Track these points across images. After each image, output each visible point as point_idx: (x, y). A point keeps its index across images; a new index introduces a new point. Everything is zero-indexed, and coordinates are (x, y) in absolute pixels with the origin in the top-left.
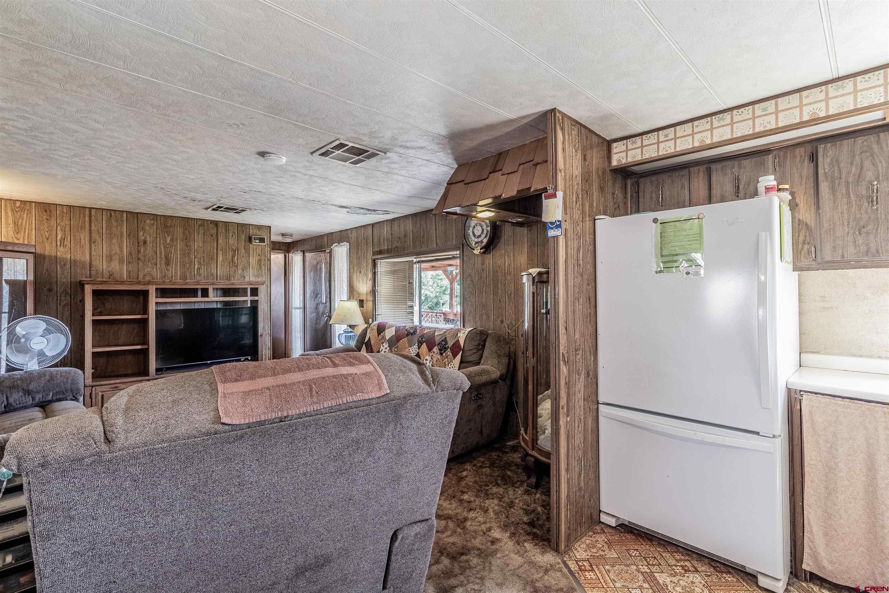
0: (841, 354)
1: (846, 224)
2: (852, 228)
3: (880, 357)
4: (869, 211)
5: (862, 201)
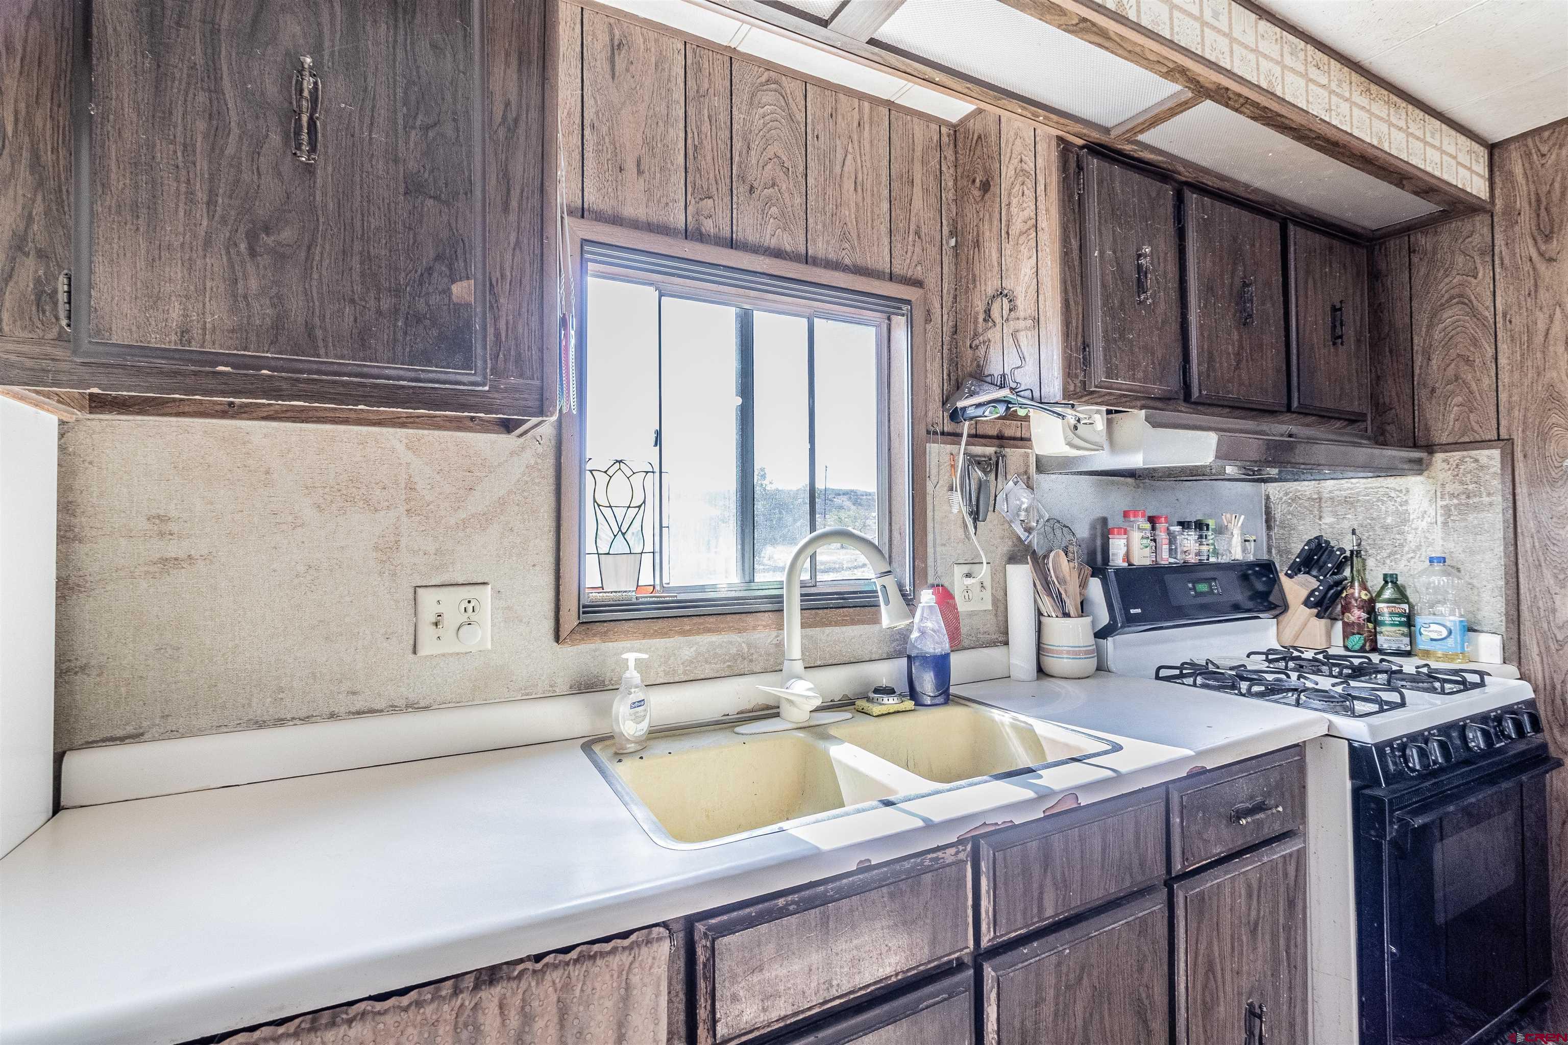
0: (219, 728)
1: (201, 195)
2: (224, 221)
3: (333, 716)
4: (287, 167)
5: (261, 121)
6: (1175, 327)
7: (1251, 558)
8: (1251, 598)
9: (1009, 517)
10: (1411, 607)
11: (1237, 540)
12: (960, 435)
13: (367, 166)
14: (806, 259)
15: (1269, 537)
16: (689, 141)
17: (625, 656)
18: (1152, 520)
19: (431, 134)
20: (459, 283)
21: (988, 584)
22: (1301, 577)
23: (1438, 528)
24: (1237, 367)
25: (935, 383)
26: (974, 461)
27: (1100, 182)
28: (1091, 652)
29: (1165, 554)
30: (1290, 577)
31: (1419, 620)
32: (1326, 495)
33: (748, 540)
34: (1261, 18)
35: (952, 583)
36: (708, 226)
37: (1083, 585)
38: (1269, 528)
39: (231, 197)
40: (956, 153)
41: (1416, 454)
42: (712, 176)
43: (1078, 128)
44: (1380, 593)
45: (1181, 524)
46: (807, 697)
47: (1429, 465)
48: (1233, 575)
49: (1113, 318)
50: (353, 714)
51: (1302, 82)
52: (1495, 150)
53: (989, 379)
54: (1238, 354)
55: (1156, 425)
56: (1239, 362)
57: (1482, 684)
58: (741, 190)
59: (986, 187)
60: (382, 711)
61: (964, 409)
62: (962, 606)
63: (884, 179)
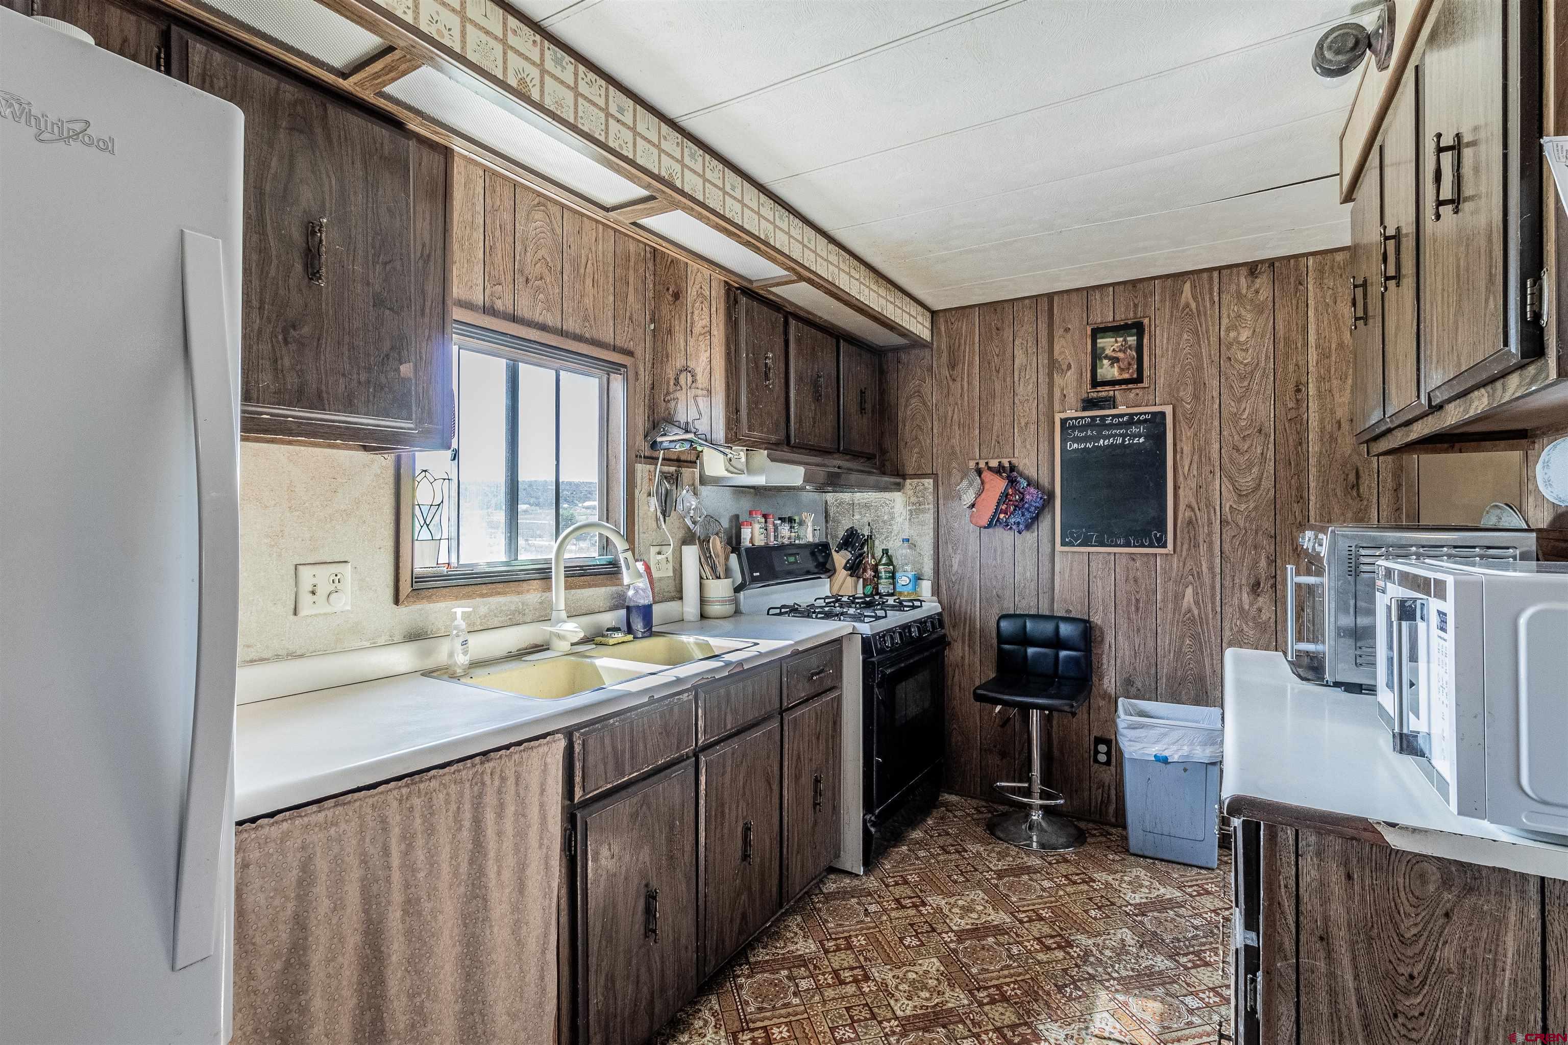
4: (306, 288)
5: (290, 256)
6: (782, 399)
7: (817, 541)
8: (817, 567)
9: (683, 513)
10: (894, 567)
11: (810, 529)
12: (658, 459)
13: (351, 288)
14: (562, 333)
15: (827, 528)
16: (487, 242)
17: (454, 610)
18: (765, 516)
19: (388, 268)
20: (404, 365)
21: (670, 559)
22: (843, 552)
23: (907, 523)
24: (814, 426)
25: (641, 423)
26: (665, 476)
27: (747, 312)
28: (732, 600)
29: (772, 539)
30: (837, 552)
31: (898, 575)
32: (856, 502)
33: (514, 530)
34: (830, 242)
35: (649, 559)
36: (499, 305)
37: (727, 558)
38: (827, 522)
39: (272, 305)
40: (655, 265)
41: (898, 480)
42: (501, 268)
43: (736, 279)
44: (880, 560)
45: (780, 519)
46: (576, 632)
47: (904, 486)
48: (807, 552)
49: (752, 395)
50: (248, 662)
51: (848, 277)
52: (934, 314)
53: (677, 424)
54: (814, 418)
55: (773, 460)
56: (814, 423)
57: (921, 606)
58: (520, 280)
59: (676, 296)
60: (268, 659)
61: (661, 442)
62: (656, 574)
63: (611, 280)
